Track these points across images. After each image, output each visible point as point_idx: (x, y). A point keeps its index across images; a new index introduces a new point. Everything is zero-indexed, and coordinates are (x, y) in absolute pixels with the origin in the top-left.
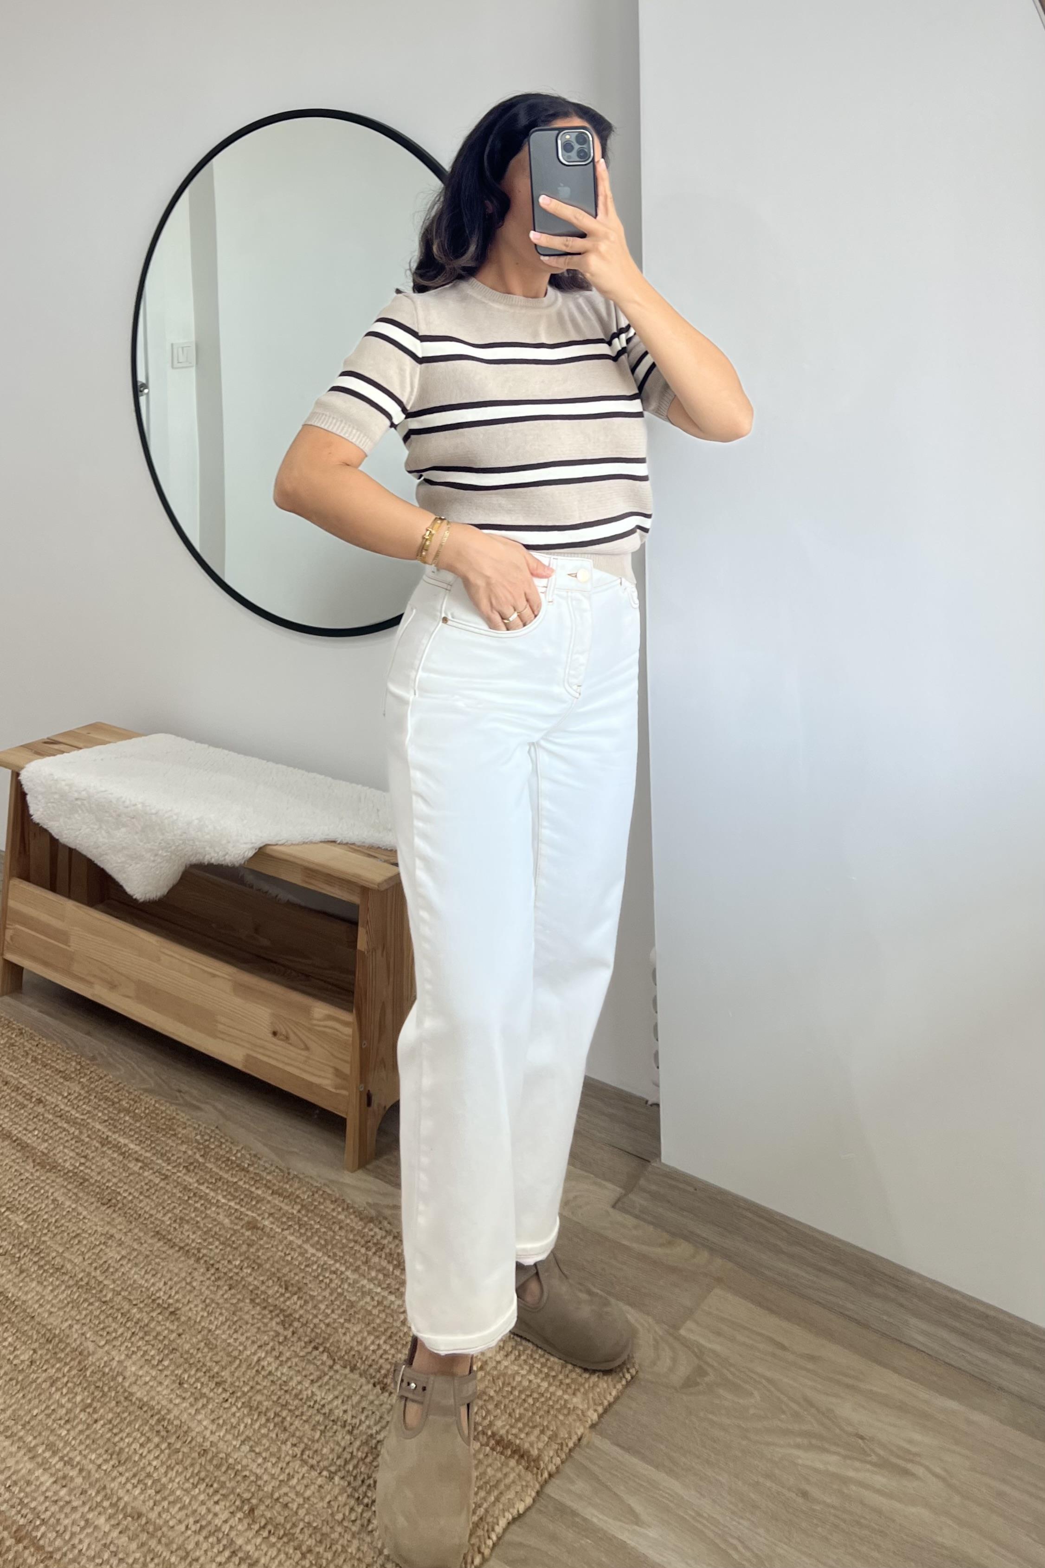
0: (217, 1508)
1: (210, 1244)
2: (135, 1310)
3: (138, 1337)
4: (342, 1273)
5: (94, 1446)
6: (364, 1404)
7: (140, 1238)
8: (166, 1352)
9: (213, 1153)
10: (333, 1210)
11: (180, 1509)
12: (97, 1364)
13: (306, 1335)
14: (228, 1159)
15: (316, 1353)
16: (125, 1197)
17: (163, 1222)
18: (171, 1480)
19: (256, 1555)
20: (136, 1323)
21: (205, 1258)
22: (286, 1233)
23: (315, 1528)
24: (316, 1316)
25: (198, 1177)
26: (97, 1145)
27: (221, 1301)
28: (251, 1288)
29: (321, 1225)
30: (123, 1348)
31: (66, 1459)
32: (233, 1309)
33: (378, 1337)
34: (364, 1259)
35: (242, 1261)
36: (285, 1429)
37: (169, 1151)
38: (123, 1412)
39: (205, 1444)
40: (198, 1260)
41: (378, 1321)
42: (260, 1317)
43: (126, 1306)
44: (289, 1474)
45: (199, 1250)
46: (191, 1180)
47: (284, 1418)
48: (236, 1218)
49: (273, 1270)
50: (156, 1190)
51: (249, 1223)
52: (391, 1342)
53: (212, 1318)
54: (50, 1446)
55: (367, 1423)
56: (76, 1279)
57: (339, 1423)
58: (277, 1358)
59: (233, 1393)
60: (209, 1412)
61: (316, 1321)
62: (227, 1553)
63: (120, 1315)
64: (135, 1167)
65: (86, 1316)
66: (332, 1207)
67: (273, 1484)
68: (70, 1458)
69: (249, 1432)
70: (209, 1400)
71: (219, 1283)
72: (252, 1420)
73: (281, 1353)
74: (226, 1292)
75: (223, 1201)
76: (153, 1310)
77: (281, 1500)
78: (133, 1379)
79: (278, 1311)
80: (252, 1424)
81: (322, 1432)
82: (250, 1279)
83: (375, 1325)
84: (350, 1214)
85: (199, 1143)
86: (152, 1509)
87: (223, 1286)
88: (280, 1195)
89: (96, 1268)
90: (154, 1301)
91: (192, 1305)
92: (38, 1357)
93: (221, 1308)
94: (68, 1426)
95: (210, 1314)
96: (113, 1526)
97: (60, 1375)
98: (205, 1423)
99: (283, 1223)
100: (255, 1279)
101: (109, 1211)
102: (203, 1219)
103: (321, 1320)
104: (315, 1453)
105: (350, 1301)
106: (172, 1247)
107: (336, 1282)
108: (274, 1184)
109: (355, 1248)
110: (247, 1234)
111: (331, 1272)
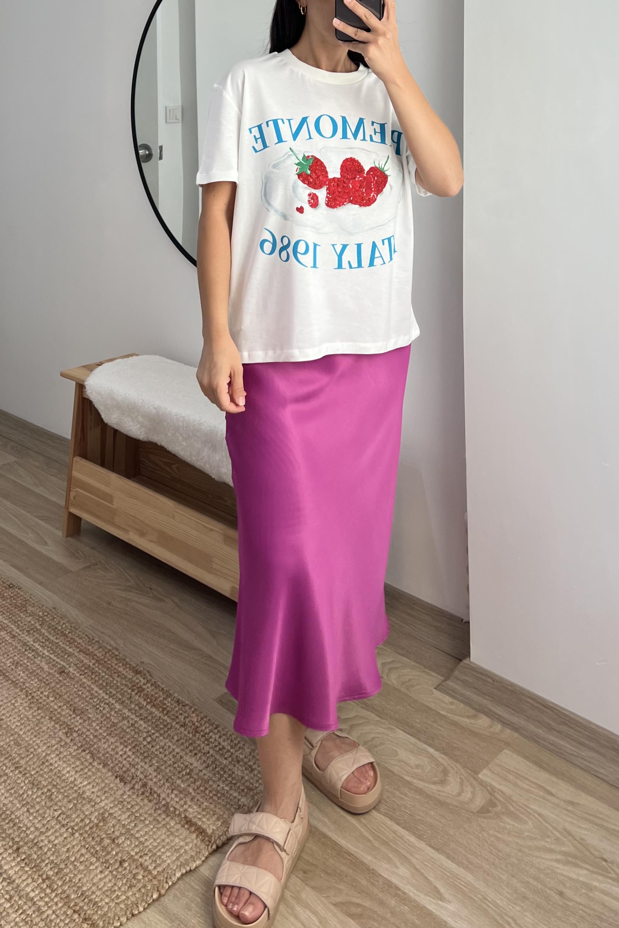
1: (32, 680)
4: (112, 704)
6: (107, 789)
9: (47, 624)
10: (116, 664)
13: (80, 742)
14: (56, 628)
15: (84, 754)
17: (5, 664)
19: (14, 877)
21: (27, 689)
22: (82, 677)
23: (56, 863)
24: (89, 730)
25: (35, 637)
27: (31, 717)
28: (51, 710)
29: (106, 674)
32: (37, 722)
33: (126, 747)
34: (128, 696)
35: (50, 693)
36: (52, 800)
37: (20, 620)
40: (22, 690)
41: (128, 737)
42: (52, 728)
45: (24, 684)
46: (29, 639)
47: (53, 793)
48: (53, 665)
49: (68, 699)
51: (60, 668)
52: (134, 750)
53: (23, 727)
55: (106, 801)
57: (87, 800)
58: (57, 755)
59: (25, 774)
61: (88, 733)
66: (116, 663)
67: (36, 834)
69: (29, 800)
71: (32, 705)
72: (32, 792)
73: (61, 753)
74: (35, 711)
75: (47, 654)
79: (65, 726)
80: (32, 795)
81: (75, 805)
82: (52, 704)
83: (126, 739)
85: (40, 617)
87: (34, 707)
88: (84, 653)
91: (11, 718)
93: (29, 721)
95: (22, 724)
99: (81, 670)
100: (56, 704)
102: (31, 664)
103: (91, 733)
104: (68, 817)
105: (113, 722)
106: (8, 681)
107: (107, 710)
108: (82, 646)
109: (125, 689)
110: (57, 676)
111: (105, 703)
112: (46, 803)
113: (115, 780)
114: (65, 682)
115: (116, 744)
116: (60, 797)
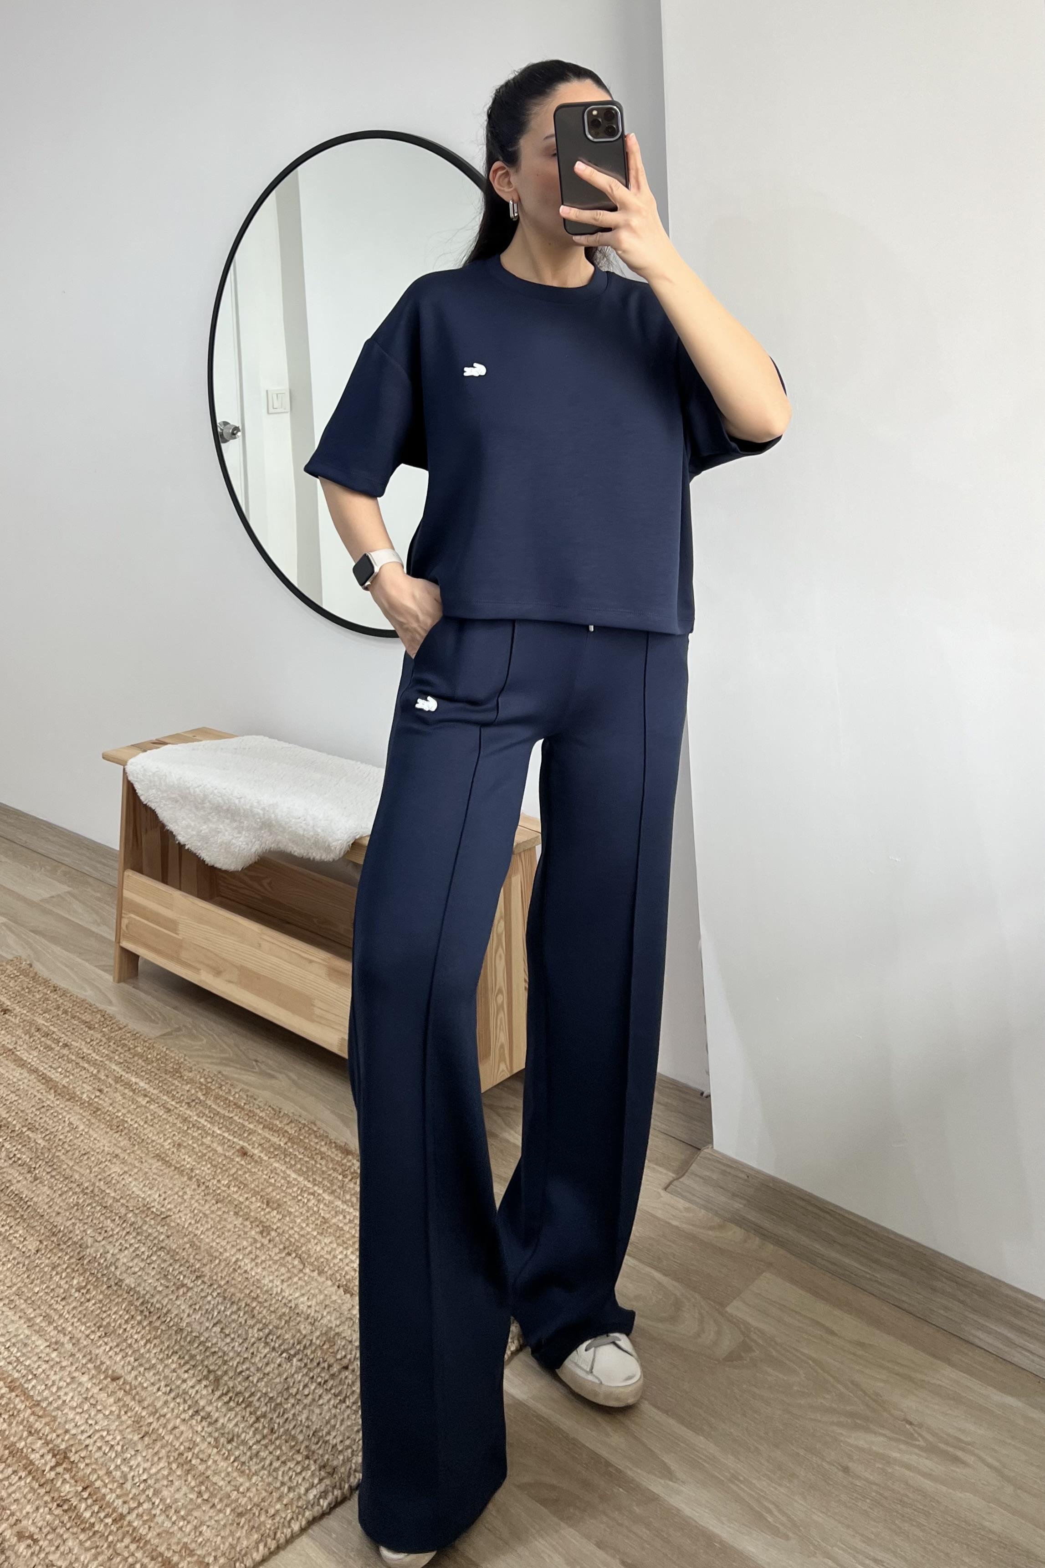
0: (186, 1375)
1: (202, 1166)
2: (130, 1215)
3: (131, 1236)
4: (319, 1195)
5: (84, 1320)
6: (327, 1302)
7: (141, 1158)
8: (155, 1249)
9: (214, 1093)
10: (317, 1143)
11: (154, 1374)
12: (94, 1255)
13: (281, 1242)
14: (226, 1099)
15: (289, 1258)
16: (131, 1125)
17: (163, 1146)
18: (149, 1351)
19: (217, 1415)
20: (131, 1225)
21: (197, 1177)
22: (272, 1160)
23: (271, 1398)
24: (292, 1228)
25: (198, 1111)
26: (112, 1082)
27: (208, 1212)
28: (236, 1203)
29: (304, 1156)
30: (117, 1244)
31: (59, 1328)
32: (218, 1219)
33: (347, 1248)
35: (230, 1181)
36: (253, 1316)
37: (175, 1090)
38: (113, 1294)
39: (181, 1325)
40: (190, 1179)
41: (348, 1236)
42: (241, 1227)
43: (123, 1211)
44: (253, 1353)
45: (192, 1170)
46: (191, 1114)
47: (254, 1308)
48: (229, 1146)
49: (257, 1189)
50: (159, 1121)
53: (199, 1225)
54: (46, 1317)
55: (329, 1317)
56: (82, 1187)
57: (303, 1316)
58: (253, 1260)
59: (211, 1285)
60: (188, 1298)
61: (291, 1232)
62: (190, 1412)
63: (117, 1218)
64: (143, 1101)
65: (88, 1217)
66: (316, 1141)
68: (63, 1328)
70: (189, 1289)
71: (208, 1198)
72: (225, 1307)
73: (257, 1257)
74: (213, 1204)
75: (219, 1132)
76: (147, 1216)
77: (243, 1374)
78: (124, 1268)
79: (257, 1223)
80: (224, 1311)
82: (235, 1196)
83: (345, 1239)
84: (331, 1148)
85: (202, 1085)
86: (130, 1372)
87: (211, 1200)
88: (271, 1129)
89: (100, 1180)
90: (149, 1208)
91: (180, 1214)
92: (44, 1247)
93: (207, 1218)
94: (63, 1303)
95: (197, 1222)
96: (94, 1384)
97: (61, 1262)
98: (183, 1307)
99: (270, 1152)
100: (240, 1195)
101: (117, 1135)
102: (199, 1146)
103: (296, 1232)
104: (278, 1337)
105: (323, 1218)
106: (169, 1167)
107: (313, 1201)
108: (266, 1120)
109: (333, 1175)
110: (237, 1159)
111: (309, 1194)
112: (246, 1322)
113: (336, 1292)
114: (249, 1167)
115: (331, 1245)
116: (264, 1312)
